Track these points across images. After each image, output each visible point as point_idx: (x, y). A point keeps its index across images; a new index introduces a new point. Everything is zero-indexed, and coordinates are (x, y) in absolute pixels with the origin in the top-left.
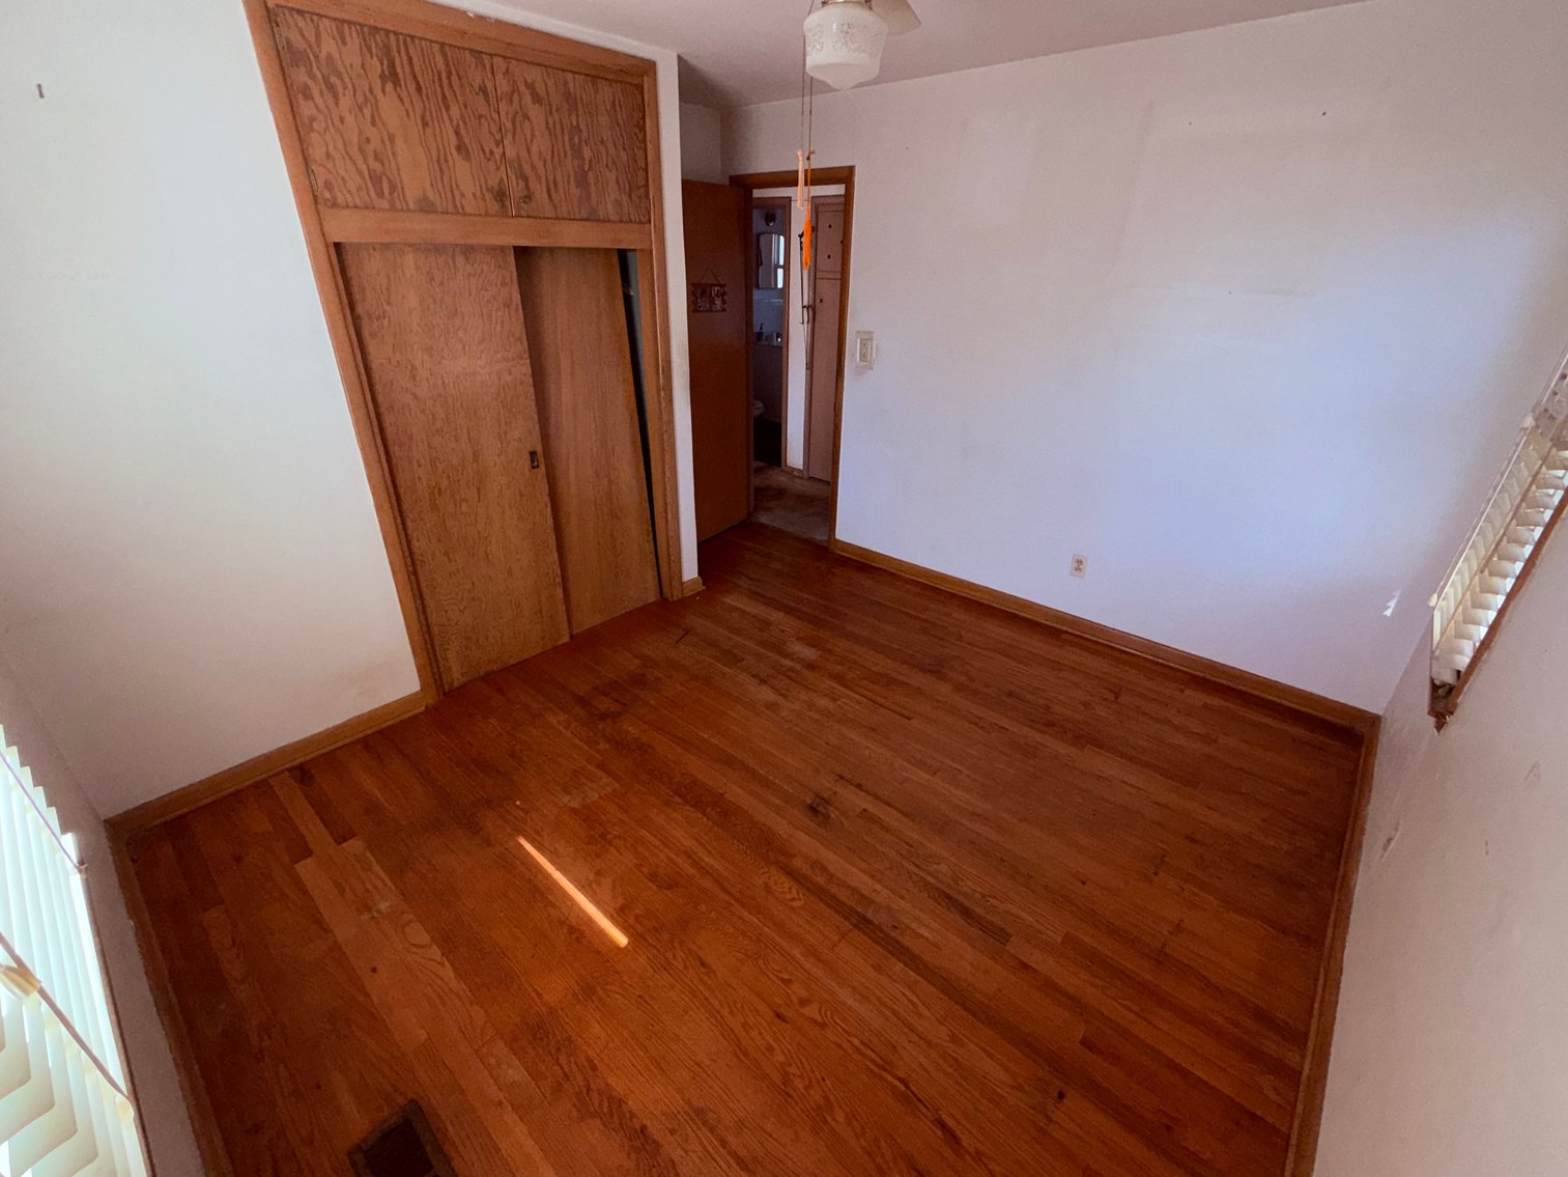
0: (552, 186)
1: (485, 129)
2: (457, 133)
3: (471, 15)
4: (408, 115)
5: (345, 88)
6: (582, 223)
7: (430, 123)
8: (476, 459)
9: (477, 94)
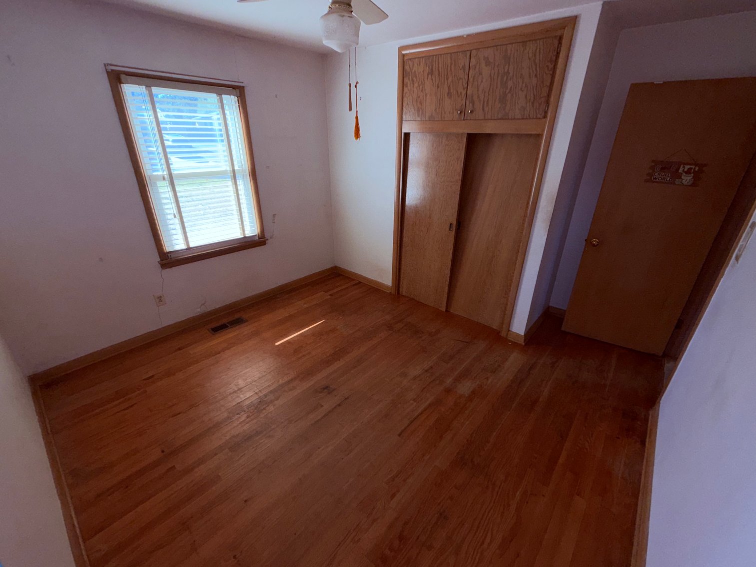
0: (485, 104)
1: (461, 83)
2: (449, 87)
3: (465, 36)
4: (433, 85)
5: (417, 80)
6: (498, 121)
7: (440, 87)
8: (430, 217)
9: (461, 69)
